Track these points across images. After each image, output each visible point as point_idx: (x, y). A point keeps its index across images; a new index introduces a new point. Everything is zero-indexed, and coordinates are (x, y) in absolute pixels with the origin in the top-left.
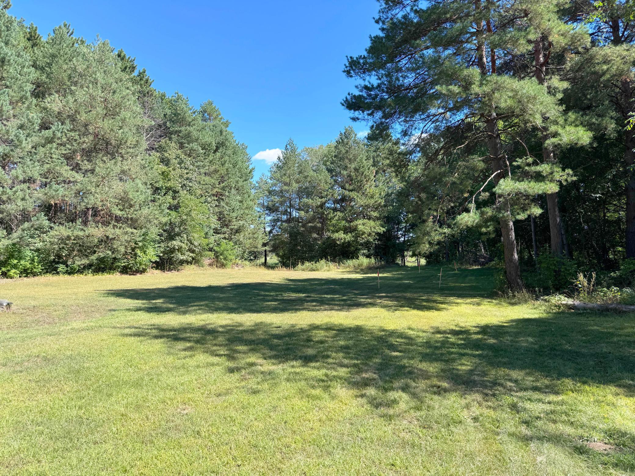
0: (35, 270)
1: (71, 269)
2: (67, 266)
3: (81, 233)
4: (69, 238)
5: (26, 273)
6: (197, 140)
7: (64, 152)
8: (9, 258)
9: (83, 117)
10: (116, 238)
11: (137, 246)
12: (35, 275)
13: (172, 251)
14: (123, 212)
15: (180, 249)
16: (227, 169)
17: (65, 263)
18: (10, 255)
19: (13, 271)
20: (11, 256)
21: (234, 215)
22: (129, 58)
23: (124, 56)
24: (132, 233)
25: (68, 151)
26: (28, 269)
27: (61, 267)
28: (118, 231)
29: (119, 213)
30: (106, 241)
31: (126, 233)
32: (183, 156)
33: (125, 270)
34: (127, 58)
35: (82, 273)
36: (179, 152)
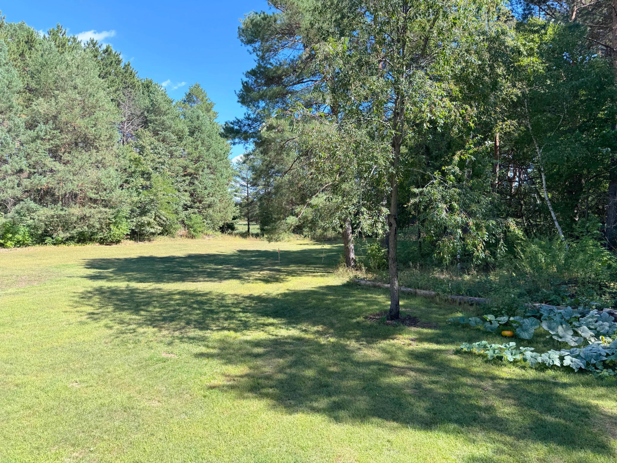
0: (26, 242)
1: (57, 240)
2: (53, 238)
3: (62, 213)
4: (53, 217)
5: (20, 244)
6: (170, 127)
7: (48, 147)
8: (5, 233)
9: (63, 118)
10: (92, 216)
11: (111, 222)
12: (27, 245)
13: (143, 225)
14: (97, 196)
15: (149, 224)
16: (199, 152)
17: (50, 236)
18: (6, 230)
19: (9, 242)
20: (8, 231)
21: (206, 192)
22: (115, 53)
23: (111, 52)
24: (106, 212)
25: (51, 146)
26: (20, 241)
27: (48, 239)
28: (93, 210)
29: (93, 196)
30: (83, 218)
31: (100, 212)
32: (156, 143)
33: (102, 242)
34: (114, 53)
35: (64, 243)
36: (153, 139)
